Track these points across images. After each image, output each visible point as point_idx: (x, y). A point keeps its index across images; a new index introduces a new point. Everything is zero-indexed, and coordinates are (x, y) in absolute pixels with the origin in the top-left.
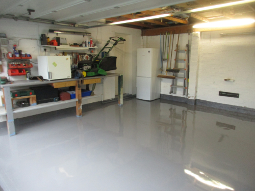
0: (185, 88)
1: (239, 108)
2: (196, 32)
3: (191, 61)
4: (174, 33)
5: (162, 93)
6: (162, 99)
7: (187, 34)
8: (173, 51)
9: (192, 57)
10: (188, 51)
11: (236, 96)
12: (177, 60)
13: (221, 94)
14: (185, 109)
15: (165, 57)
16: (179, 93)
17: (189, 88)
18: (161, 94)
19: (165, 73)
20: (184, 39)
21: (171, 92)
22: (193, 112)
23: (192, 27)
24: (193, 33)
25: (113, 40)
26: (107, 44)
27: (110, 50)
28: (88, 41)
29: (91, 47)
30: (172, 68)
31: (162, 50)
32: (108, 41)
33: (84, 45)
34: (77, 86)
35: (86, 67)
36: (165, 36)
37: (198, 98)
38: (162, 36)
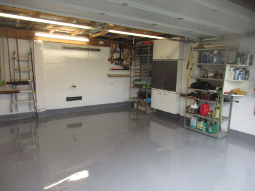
0: (35, 101)
1: (83, 108)
3: (36, 71)
4: (8, 37)
9: (36, 66)
10: (32, 60)
13: (69, 99)
14: (34, 125)
16: (23, 109)
17: (37, 100)
20: (23, 45)
21: (12, 111)
22: (44, 124)
23: (34, 34)
24: (35, 41)
30: (13, 80)
37: (47, 108)
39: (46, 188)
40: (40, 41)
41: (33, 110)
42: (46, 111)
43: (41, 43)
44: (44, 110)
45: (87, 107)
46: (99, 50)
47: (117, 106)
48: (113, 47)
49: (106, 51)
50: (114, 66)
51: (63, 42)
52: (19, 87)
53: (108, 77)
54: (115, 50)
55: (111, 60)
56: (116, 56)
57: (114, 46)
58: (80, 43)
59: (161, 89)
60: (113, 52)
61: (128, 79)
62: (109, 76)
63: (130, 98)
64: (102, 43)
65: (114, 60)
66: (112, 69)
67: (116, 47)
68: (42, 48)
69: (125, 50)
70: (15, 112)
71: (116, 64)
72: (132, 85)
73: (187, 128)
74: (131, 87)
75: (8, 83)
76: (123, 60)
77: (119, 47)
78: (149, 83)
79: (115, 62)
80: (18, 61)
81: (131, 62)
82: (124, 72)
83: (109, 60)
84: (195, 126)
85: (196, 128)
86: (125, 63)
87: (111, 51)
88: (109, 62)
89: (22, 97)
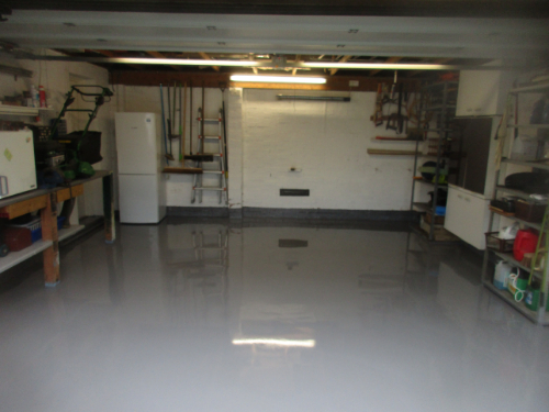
0: (223, 189)
1: (311, 211)
2: (237, 89)
3: (231, 140)
4: (192, 85)
5: (170, 203)
6: (172, 216)
7: (218, 90)
8: (194, 120)
9: (230, 131)
10: (224, 121)
11: (305, 193)
12: (202, 137)
13: (284, 192)
14: (224, 228)
15: (176, 131)
16: (210, 201)
17: (230, 188)
18: (168, 208)
19: (175, 164)
20: (213, 97)
21: (193, 201)
22: (239, 230)
23: (228, 78)
24: (231, 89)
25: (78, 91)
26: (69, 101)
27: (92, 117)
28: (35, 92)
29: (43, 108)
30: (194, 153)
31: (167, 117)
32: (69, 94)
33: (29, 101)
34: (49, 207)
35: (56, 159)
36: (172, 89)
37: (245, 205)
38: (165, 89)
39: (236, 342)
40: (239, 89)
41: (223, 205)
42: (243, 208)
43: (238, 92)
44: (239, 207)
45: (319, 211)
46: (347, 100)
47: (387, 218)
48: (381, 92)
49: (365, 101)
50: (382, 131)
51: (278, 87)
52: (206, 164)
53: (368, 155)
54: (386, 97)
55: (378, 120)
56: (390, 109)
57: (385, 88)
58: (309, 88)
60: (381, 103)
61: (408, 162)
62: (371, 152)
63: (413, 203)
64: (355, 83)
65: (383, 118)
66: (378, 138)
67: (390, 91)
68: (241, 101)
69: (412, 96)
70: (196, 205)
71: (388, 127)
72: (419, 175)
73: (486, 287)
74: (415, 179)
75: (187, 158)
76: (407, 119)
77: (395, 91)
78: (444, 172)
79: (385, 122)
80: (203, 123)
81: (427, 123)
82: (409, 146)
83: (372, 118)
84: (505, 285)
85: (507, 290)
86: (411, 124)
87: (378, 99)
88: (372, 124)
89: (210, 180)
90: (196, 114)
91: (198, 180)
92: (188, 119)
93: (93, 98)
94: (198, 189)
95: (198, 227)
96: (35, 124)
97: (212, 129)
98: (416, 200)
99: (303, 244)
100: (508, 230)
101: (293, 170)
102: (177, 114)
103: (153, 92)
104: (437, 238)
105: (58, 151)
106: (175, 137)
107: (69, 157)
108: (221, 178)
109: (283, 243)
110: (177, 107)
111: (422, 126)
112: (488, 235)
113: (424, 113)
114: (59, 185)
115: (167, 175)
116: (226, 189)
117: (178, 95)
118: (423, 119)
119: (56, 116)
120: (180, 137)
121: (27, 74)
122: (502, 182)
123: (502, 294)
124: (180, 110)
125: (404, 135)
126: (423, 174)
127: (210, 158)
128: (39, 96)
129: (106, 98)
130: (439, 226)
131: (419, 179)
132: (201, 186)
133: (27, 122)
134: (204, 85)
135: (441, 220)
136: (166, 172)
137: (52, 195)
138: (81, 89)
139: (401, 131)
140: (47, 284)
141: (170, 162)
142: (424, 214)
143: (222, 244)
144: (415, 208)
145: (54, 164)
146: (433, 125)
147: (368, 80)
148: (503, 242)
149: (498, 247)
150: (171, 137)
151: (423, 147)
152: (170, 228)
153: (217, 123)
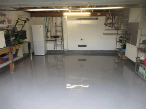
0: (62, 45)
1: (87, 51)
2: (65, 17)
3: (64, 31)
4: (53, 16)
5: (48, 49)
6: (49, 53)
7: (60, 18)
9: (64, 29)
10: (62, 26)
11: (85, 46)
12: (56, 31)
13: (79, 46)
14: (63, 56)
15: (49, 29)
16: (59, 48)
17: (64, 45)
18: (48, 51)
19: (49, 39)
20: (59, 19)
21: (54, 49)
22: (67, 56)
23: (63, 14)
24: (64, 17)
25: (20, 19)
26: (17, 22)
27: (23, 27)
28: (6, 20)
29: (9, 24)
30: (54, 36)
31: (46, 26)
32: (17, 20)
33: (5, 23)
34: (10, 52)
35: (12, 39)
36: (47, 18)
37: (69, 49)
38: (46, 18)
41: (62, 50)
42: (68, 50)
44: (67, 50)
45: (89, 51)
46: (97, 19)
47: (109, 53)
48: (107, 16)
49: (102, 19)
50: (107, 28)
51: (77, 16)
52: (57, 38)
53: (103, 35)
54: (108, 18)
55: (106, 24)
56: (110, 21)
57: (108, 15)
58: (85, 16)
59: (130, 43)
60: (107, 19)
61: (115, 36)
62: (104, 34)
63: (116, 48)
64: (99, 14)
65: (108, 24)
66: (106, 30)
67: (109, 16)
68: (67, 20)
69: (116, 17)
70: (55, 50)
71: (109, 26)
72: (118, 40)
74: (117, 41)
75: (52, 37)
76: (115, 24)
77: (111, 16)
78: (125, 39)
79: (108, 25)
80: (56, 27)
81: (121, 25)
82: (115, 32)
83: (104, 24)
84: (141, 73)
85: (142, 75)
86: (116, 26)
87: (106, 18)
88: (104, 26)
89: (59, 43)
90: (54, 25)
91: (55, 43)
92: (52, 26)
93: (24, 21)
94: (55, 45)
95: (56, 56)
96: (8, 29)
97: (59, 29)
98: (117, 47)
99: (85, 60)
100: (143, 57)
101: (81, 39)
102: (49, 25)
103: (42, 19)
104: (123, 58)
105: (13, 36)
106: (49, 31)
107: (16, 38)
108: (62, 42)
109: (80, 60)
110: (49, 23)
111: (119, 26)
112: (137, 58)
113: (120, 22)
114: (12, 46)
115: (47, 42)
116: (63, 45)
117: (49, 19)
118: (119, 24)
119: (14, 27)
120: (50, 31)
121: (4, 15)
122: (141, 42)
123: (140, 76)
124: (50, 24)
125: (114, 29)
126: (119, 40)
127: (58, 37)
128: (8, 21)
129: (27, 21)
130: (123, 55)
131: (118, 41)
132: (56, 44)
133: (5, 29)
134: (56, 16)
135: (124, 53)
136: (47, 41)
137: (11, 49)
138: (21, 19)
139: (113, 28)
140: (11, 73)
141: (48, 38)
142: (119, 51)
143: (63, 60)
144: (117, 50)
145: (12, 40)
146: (122, 26)
147: (103, 13)
148: (141, 60)
149: (139, 62)
150: (48, 31)
151: (119, 32)
152: (49, 56)
153: (60, 27)
